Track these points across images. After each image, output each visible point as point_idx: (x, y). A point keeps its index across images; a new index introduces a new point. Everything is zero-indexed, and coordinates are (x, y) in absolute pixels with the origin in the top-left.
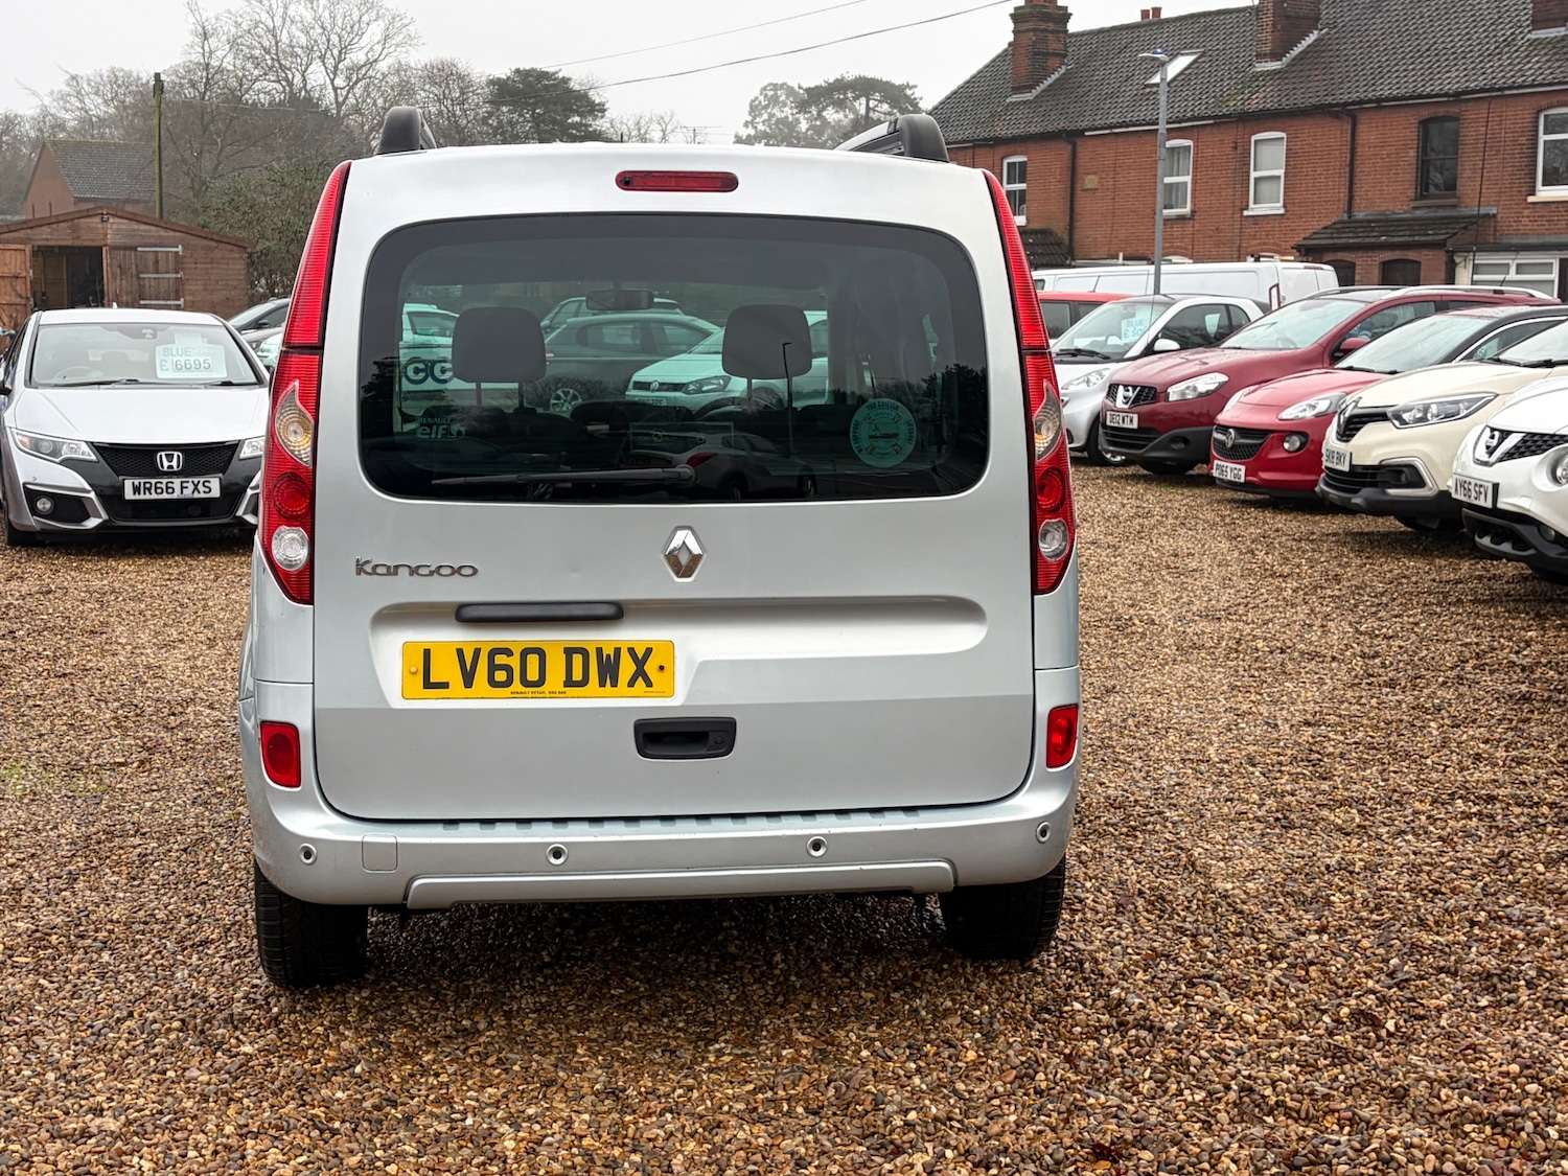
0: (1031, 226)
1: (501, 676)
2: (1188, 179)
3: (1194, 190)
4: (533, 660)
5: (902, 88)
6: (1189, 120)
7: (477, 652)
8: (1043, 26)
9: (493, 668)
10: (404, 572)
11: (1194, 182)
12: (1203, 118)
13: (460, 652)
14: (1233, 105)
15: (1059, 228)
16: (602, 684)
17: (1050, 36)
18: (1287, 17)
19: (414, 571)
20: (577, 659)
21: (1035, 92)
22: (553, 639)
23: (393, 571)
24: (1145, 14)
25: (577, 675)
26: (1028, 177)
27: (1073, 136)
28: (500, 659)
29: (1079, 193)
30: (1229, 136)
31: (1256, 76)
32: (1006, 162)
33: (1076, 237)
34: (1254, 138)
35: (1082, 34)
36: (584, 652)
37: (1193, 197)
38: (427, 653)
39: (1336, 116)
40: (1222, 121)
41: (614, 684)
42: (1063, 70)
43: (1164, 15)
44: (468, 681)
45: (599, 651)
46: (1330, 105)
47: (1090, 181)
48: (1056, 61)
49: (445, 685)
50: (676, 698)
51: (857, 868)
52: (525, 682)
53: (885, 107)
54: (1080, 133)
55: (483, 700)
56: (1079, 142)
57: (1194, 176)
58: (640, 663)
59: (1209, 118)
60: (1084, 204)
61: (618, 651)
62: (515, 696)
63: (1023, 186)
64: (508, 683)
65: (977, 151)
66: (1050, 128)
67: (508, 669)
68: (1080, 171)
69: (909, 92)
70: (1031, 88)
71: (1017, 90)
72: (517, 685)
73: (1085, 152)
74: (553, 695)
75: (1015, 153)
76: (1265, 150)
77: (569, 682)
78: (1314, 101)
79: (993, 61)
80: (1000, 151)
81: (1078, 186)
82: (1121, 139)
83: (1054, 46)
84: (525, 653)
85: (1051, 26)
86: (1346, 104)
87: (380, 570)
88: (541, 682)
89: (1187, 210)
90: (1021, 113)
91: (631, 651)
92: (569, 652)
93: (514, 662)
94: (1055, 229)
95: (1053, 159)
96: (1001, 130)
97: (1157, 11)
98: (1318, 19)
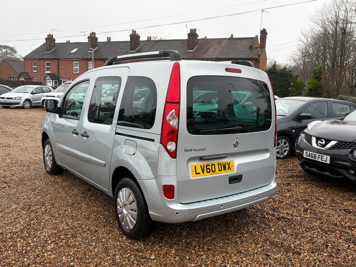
0: (51, 73)
1: (208, 170)
2: (78, 68)
3: (79, 70)
4: (213, 166)
5: (13, 48)
6: (78, 59)
7: (204, 166)
8: (51, 41)
9: (207, 169)
10: (193, 150)
11: (79, 68)
12: (81, 59)
13: (201, 166)
14: (85, 57)
15: (56, 74)
16: (224, 170)
17: (52, 43)
18: (93, 45)
19: (195, 150)
20: (220, 165)
21: (50, 52)
22: (216, 162)
23: (191, 150)
24: (67, 41)
25: (220, 169)
26: (50, 65)
27: (58, 59)
28: (208, 167)
29: (60, 69)
30: (85, 62)
31: (89, 53)
32: (46, 62)
33: (59, 75)
34: (89, 62)
35: (57, 43)
36: (220, 164)
37: (79, 71)
38: (195, 167)
39: (102, 60)
40: (84, 59)
41: (226, 170)
42: (55, 49)
43: (70, 42)
44: (203, 173)
45: (223, 163)
46: (101, 59)
47: (62, 67)
48: (53, 47)
49: (199, 173)
50: (234, 171)
51: (259, 200)
52: (213, 171)
53: (10, 51)
54: (60, 59)
55: (206, 176)
56: (59, 60)
57: (79, 67)
58: (229, 165)
59: (82, 59)
60: (60, 70)
61: (225, 163)
62: (211, 174)
63: (49, 67)
64: (210, 172)
65: (40, 60)
66: (54, 58)
67: (209, 169)
68: (60, 65)
69: (14, 49)
70: (49, 51)
71: (47, 51)
72: (211, 172)
73: (60, 62)
74: (217, 173)
75: (48, 61)
76: (90, 64)
77: (219, 171)
78: (98, 58)
79: (41, 46)
80: (45, 61)
81: (59, 67)
82: (67, 61)
83: (53, 45)
84: (212, 165)
85: (52, 41)
86: (104, 59)
87: (189, 150)
88: (215, 171)
89: (78, 73)
90: (47, 54)
91: (227, 163)
92: (219, 164)
93: (210, 167)
94: (55, 74)
95: (55, 63)
96: (45, 57)
97: (69, 41)
98: (97, 45)
